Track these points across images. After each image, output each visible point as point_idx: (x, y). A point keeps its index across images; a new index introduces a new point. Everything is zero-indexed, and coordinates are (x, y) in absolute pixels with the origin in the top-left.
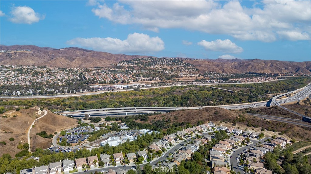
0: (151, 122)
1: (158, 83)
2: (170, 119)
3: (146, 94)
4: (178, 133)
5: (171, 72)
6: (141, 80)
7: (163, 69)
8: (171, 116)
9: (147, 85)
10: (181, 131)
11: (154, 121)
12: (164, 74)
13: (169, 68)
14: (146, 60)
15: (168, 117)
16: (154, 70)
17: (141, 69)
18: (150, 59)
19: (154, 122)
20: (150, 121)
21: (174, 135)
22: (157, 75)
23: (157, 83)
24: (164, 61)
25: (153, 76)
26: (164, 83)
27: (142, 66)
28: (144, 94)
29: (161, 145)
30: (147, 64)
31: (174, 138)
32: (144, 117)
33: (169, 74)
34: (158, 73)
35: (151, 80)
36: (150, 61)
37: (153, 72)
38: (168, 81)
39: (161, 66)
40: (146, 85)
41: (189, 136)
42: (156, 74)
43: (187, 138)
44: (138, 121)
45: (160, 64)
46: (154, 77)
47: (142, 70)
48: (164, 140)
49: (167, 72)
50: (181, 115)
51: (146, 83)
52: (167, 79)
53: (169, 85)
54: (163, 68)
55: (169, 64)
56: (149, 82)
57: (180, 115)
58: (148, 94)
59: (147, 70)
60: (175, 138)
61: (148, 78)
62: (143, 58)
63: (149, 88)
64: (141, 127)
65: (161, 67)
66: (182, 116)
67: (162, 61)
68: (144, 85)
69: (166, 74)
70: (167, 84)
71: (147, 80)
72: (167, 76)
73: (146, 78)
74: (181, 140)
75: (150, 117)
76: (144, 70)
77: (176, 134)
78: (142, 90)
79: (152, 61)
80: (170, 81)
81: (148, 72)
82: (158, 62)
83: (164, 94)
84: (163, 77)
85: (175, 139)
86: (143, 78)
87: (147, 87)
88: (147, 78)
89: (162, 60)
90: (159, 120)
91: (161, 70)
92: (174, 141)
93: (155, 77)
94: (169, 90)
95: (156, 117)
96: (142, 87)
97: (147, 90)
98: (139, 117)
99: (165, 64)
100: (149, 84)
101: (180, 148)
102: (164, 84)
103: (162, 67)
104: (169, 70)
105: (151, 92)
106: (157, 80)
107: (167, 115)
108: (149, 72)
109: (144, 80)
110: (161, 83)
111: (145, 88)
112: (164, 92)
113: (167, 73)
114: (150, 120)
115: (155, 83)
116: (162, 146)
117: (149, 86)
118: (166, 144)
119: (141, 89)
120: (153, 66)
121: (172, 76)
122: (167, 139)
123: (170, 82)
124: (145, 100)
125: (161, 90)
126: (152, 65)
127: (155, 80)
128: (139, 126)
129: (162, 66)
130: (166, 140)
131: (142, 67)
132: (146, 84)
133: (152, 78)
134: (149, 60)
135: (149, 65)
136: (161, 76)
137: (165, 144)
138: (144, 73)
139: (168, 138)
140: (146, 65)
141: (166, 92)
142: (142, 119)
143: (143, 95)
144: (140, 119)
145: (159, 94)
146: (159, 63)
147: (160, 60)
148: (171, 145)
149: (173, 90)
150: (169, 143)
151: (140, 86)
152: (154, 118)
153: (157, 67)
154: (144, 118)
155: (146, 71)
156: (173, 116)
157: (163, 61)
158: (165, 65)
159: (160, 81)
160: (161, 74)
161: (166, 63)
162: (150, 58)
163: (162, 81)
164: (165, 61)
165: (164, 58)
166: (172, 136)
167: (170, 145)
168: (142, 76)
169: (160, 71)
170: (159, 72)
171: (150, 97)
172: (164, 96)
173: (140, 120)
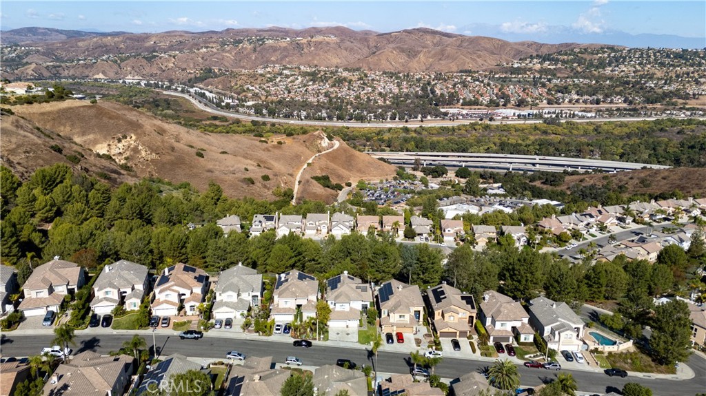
0: (568, 188)
1: (618, 110)
2: (626, 186)
3: (575, 132)
5: (665, 83)
6: (570, 101)
7: (642, 77)
8: (631, 178)
9: (584, 114)
11: (577, 186)
12: (642, 88)
13: (659, 74)
14: (593, 54)
15: (620, 182)
16: (611, 79)
17: (577, 75)
18: (606, 50)
19: (576, 189)
20: (566, 187)
21: (621, 209)
22: (618, 89)
23: (614, 109)
24: (647, 54)
25: (606, 91)
26: (635, 110)
27: (579, 69)
28: (568, 133)
29: (572, 225)
30: (596, 62)
33: (656, 89)
34: (623, 86)
35: (598, 102)
36: (606, 55)
37: (608, 82)
38: (650, 106)
39: (635, 67)
40: (580, 114)
41: (665, 219)
42: (616, 87)
43: (658, 222)
44: (538, 184)
45: (632, 63)
46: (607, 96)
47: (577, 78)
48: (585, 215)
49: (651, 84)
51: (582, 109)
52: (648, 101)
53: (650, 116)
54: (642, 73)
55: (662, 64)
56: (591, 106)
58: (582, 133)
59: (591, 77)
60: (620, 216)
61: (591, 96)
62: (585, 49)
63: (588, 121)
65: (634, 72)
67: (641, 56)
68: (576, 113)
69: (648, 89)
70: (645, 114)
71: (585, 102)
72: (650, 94)
73: (586, 97)
74: (638, 223)
75: (567, 178)
76: (584, 78)
78: (567, 123)
79: (612, 55)
80: (658, 105)
81: (594, 82)
82: (630, 57)
83: (629, 136)
84: (637, 96)
85: (620, 219)
86: (576, 97)
87: (583, 117)
88: (589, 98)
89: (642, 54)
90: (593, 186)
91: (633, 77)
92: (617, 222)
93: (611, 95)
94: (647, 126)
95: (587, 179)
96: (570, 116)
97: (581, 124)
98: (541, 176)
99: (650, 63)
100: (590, 112)
101: (631, 239)
102: (635, 112)
103: (639, 71)
104: (659, 79)
105: (591, 128)
106: (617, 103)
107: (619, 176)
108: (597, 82)
109: (577, 101)
110: (625, 110)
111: (576, 120)
112: (628, 131)
113: (653, 86)
114: (568, 184)
115: (607, 110)
116: (575, 227)
117: (589, 115)
118: (588, 224)
119: (563, 121)
120: (610, 69)
121: (665, 95)
122: (593, 214)
123: (654, 109)
124: (567, 144)
125: (622, 125)
126: (610, 66)
127: (611, 102)
128: (533, 192)
129: (639, 68)
130: (591, 216)
131: (577, 71)
132: (582, 111)
133: (601, 97)
134: (604, 52)
135: (602, 64)
136: (630, 94)
137: (585, 223)
138: (581, 85)
139: (600, 212)
140: (591, 64)
141: (637, 131)
142: (547, 180)
143: (565, 135)
144: (542, 181)
145: (612, 133)
146: (631, 61)
147: (635, 52)
148: (602, 228)
149: (660, 127)
150: (598, 224)
151: (564, 115)
152: (581, 181)
153: (622, 71)
155: (587, 81)
156: (638, 179)
157: (644, 55)
158: (649, 66)
159: (625, 105)
160: (630, 89)
161: (655, 60)
162: (607, 48)
163: (632, 106)
164: (650, 56)
165: (649, 49)
166: (614, 211)
167: (601, 230)
168: (573, 92)
169: (630, 81)
170: (628, 83)
171: (584, 140)
172: (626, 139)
173: (542, 183)
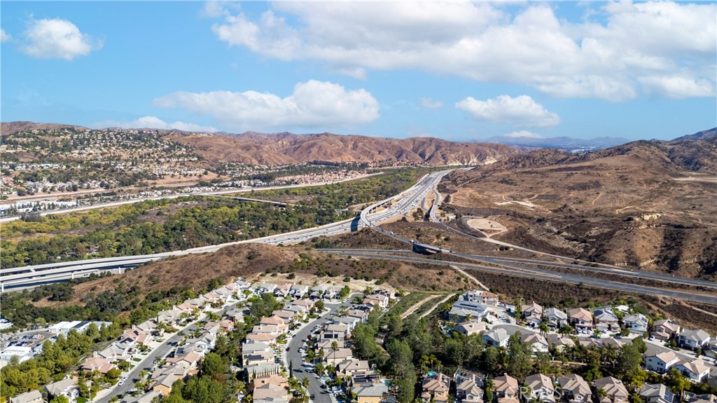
0: (81, 300)
1: (97, 195)
2: (138, 285)
3: (62, 227)
4: (162, 317)
5: (133, 165)
6: (44, 190)
7: (110, 159)
8: (140, 277)
9: (64, 203)
10: (170, 311)
11: (91, 296)
12: (113, 171)
13: (125, 156)
14: (54, 135)
15: (131, 282)
16: (81, 162)
17: (42, 159)
18: (66, 131)
19: (91, 300)
20: (78, 299)
21: (152, 323)
22: (91, 174)
23: (93, 194)
24: (109, 136)
25: (80, 176)
26: (113, 194)
27: (43, 152)
28: (54, 229)
29: (116, 356)
30: (59, 144)
31: (152, 330)
32: (60, 291)
33: (126, 170)
34: (92, 170)
35: (75, 189)
36: (68, 137)
37: (79, 167)
38: (125, 189)
39: (101, 150)
40: (60, 203)
41: (189, 321)
42: (89, 171)
43: (184, 326)
44: (43, 303)
45: (97, 145)
46: (82, 181)
47: (44, 162)
48: (124, 341)
49: (120, 166)
50: (168, 272)
51: (60, 198)
52: (123, 184)
53: (129, 199)
54: (109, 155)
55: (125, 146)
56: (69, 193)
57: (164, 272)
58: (70, 227)
59: (60, 161)
60: (154, 330)
61: (65, 182)
62: (44, 131)
63: (71, 210)
64: (53, 317)
65: (101, 154)
66: (169, 274)
67: (104, 138)
68: (55, 203)
69: (119, 171)
70: (124, 197)
71: (61, 189)
72: (122, 176)
73: (60, 184)
74: (169, 332)
75: (77, 288)
76: (51, 162)
77: (156, 319)
78: (50, 216)
79: (75, 136)
80: (132, 187)
81: (64, 167)
82: (94, 139)
83: (117, 224)
84: (111, 179)
85: (154, 334)
86: (49, 185)
87: (64, 207)
88: (64, 184)
89: (104, 136)
90: (107, 293)
91: (102, 160)
92: (152, 337)
93: (86, 180)
94: (130, 211)
95: (98, 286)
96: (49, 208)
97: (65, 215)
98: (46, 292)
99: (114, 145)
100: (70, 200)
101: (169, 353)
102: (114, 196)
103: (106, 153)
104: (127, 161)
105: (78, 219)
106: (94, 189)
107: (128, 277)
108: (68, 167)
109: (52, 189)
110: (104, 194)
111: (56, 212)
112: (115, 219)
113: (122, 168)
114: (80, 295)
115: (86, 196)
116: (120, 357)
117: (70, 204)
118: (130, 350)
119: (43, 214)
120: (77, 151)
121: (136, 177)
122: (131, 337)
123: (130, 191)
124: (59, 245)
125: (106, 212)
126: (76, 148)
127: (88, 188)
128: (45, 316)
129: (105, 151)
130: (130, 340)
131: (42, 155)
132: (61, 200)
133: (76, 183)
134: (66, 134)
135: (66, 147)
136: (104, 178)
137: (127, 349)
138: (52, 171)
139: (136, 333)
140: (55, 148)
141: (123, 218)
142: (54, 296)
143: (51, 232)
144: (48, 297)
145: (100, 223)
146: (96, 143)
147: (97, 134)
148: (143, 349)
149: (139, 211)
150: (138, 346)
151: (42, 208)
152: (93, 289)
153: (90, 154)
154: (61, 293)
155: (56, 166)
156: (146, 276)
157: (107, 136)
158: (114, 148)
159: (102, 190)
160: (103, 173)
161: (117, 142)
162: (68, 129)
163: (109, 191)
164: (112, 139)
165: (109, 131)
166: (147, 326)
167: (142, 351)
168: (45, 179)
169: (100, 164)
170: (99, 166)
171: (75, 235)
172: (116, 228)
173: (49, 299)
